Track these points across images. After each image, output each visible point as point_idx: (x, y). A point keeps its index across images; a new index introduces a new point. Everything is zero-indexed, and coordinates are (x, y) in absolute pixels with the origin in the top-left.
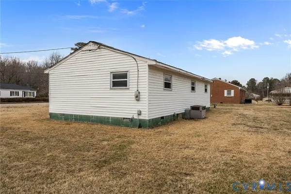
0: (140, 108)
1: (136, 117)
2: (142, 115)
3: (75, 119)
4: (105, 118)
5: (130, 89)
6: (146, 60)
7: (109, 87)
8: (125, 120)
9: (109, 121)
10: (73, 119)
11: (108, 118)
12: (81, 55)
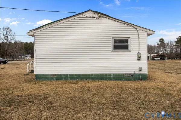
0: (140, 66)
1: (137, 72)
2: (142, 71)
3: (70, 78)
4: (106, 75)
5: (132, 51)
6: (146, 30)
7: (111, 49)
8: (126, 76)
9: (111, 78)
10: (68, 78)
11: (110, 75)
12: (78, 20)
